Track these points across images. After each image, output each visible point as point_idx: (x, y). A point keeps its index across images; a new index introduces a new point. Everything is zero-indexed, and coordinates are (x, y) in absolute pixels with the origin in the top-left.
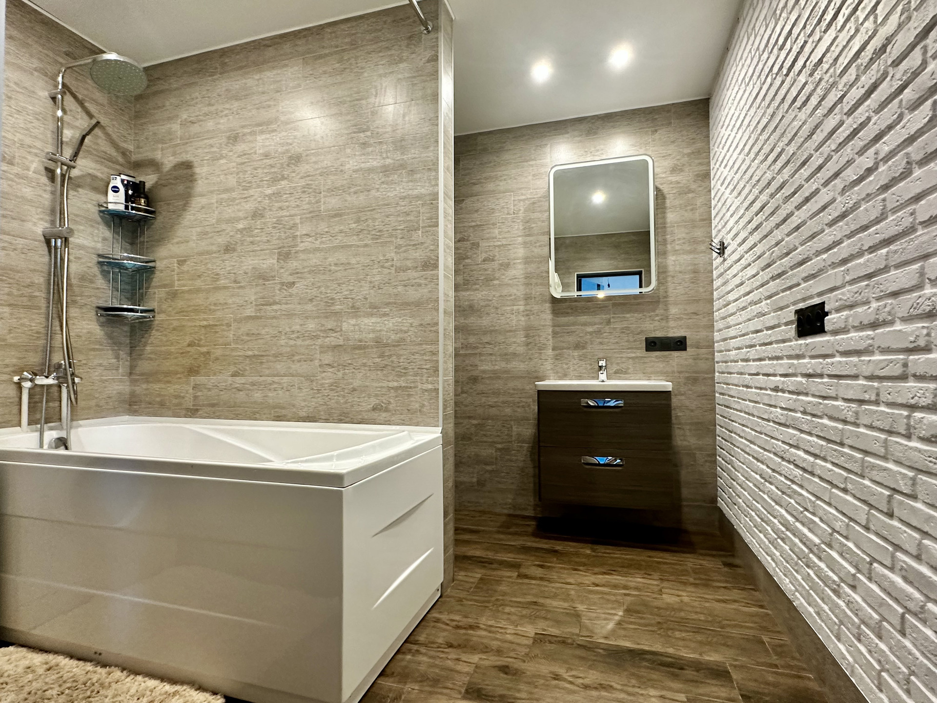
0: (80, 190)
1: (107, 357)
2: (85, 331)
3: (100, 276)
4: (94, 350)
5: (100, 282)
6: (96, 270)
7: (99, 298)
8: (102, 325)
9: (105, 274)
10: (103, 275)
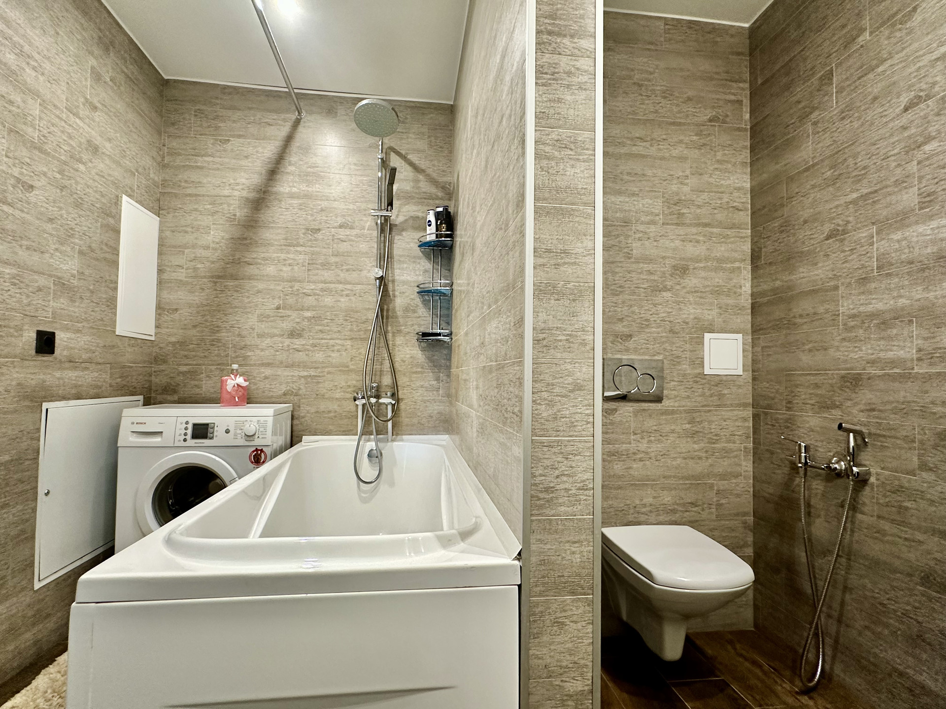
0: (404, 233)
1: (429, 379)
2: (408, 356)
3: (421, 305)
4: (416, 372)
5: (422, 311)
6: (418, 301)
7: (420, 325)
8: (423, 350)
9: (425, 303)
10: (425, 304)
